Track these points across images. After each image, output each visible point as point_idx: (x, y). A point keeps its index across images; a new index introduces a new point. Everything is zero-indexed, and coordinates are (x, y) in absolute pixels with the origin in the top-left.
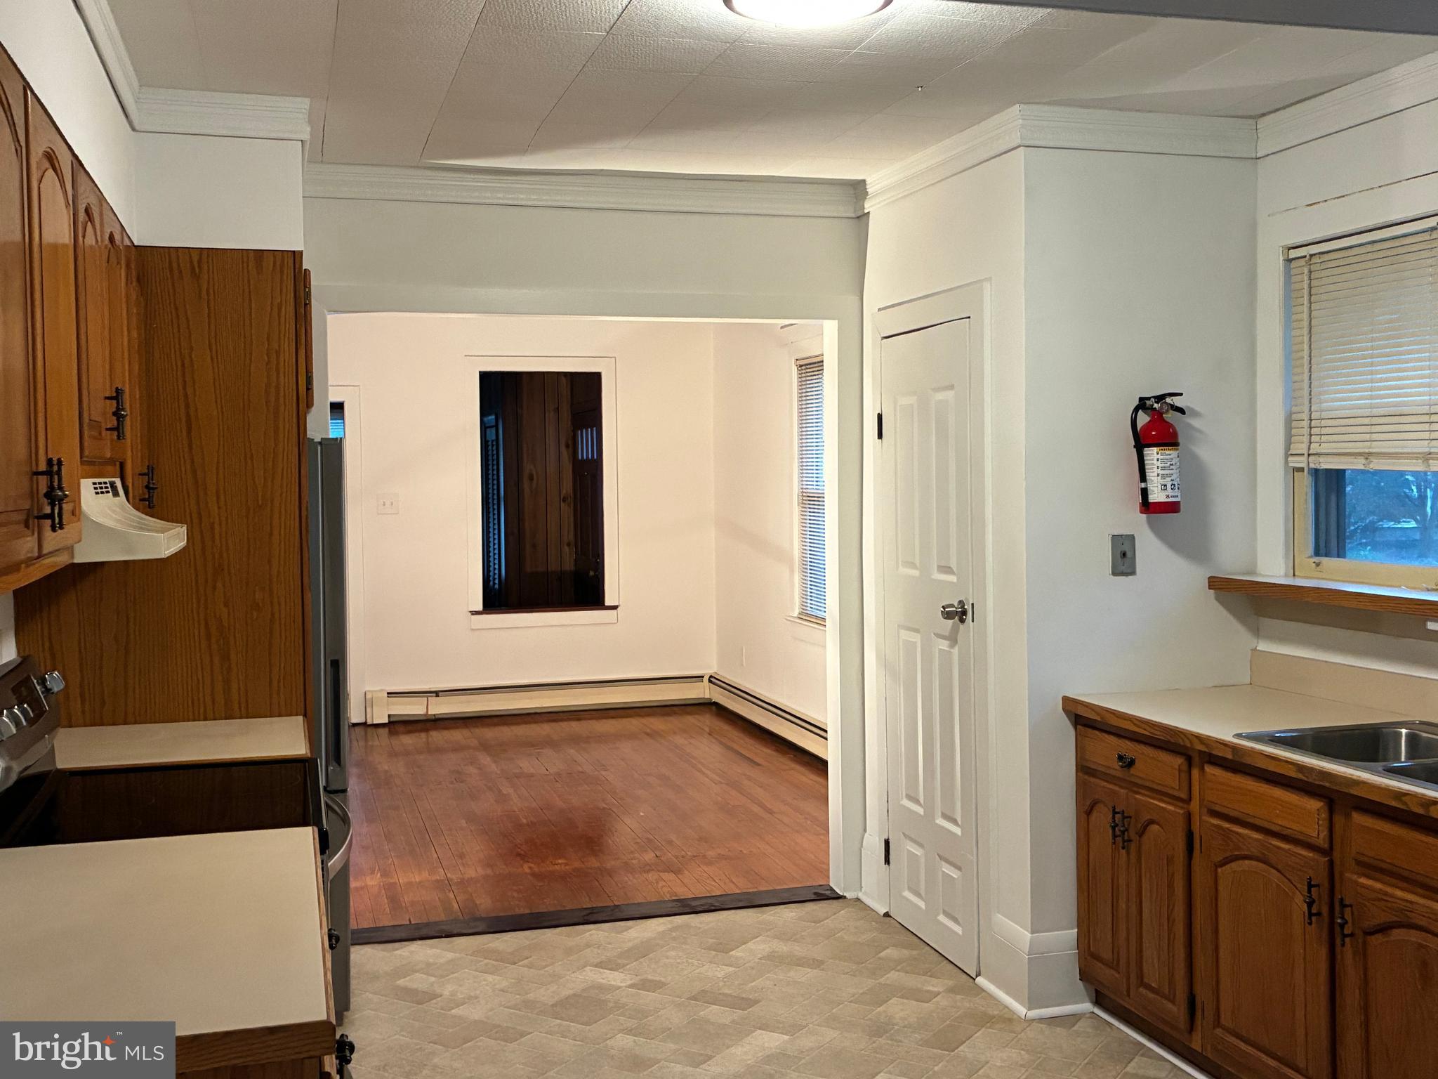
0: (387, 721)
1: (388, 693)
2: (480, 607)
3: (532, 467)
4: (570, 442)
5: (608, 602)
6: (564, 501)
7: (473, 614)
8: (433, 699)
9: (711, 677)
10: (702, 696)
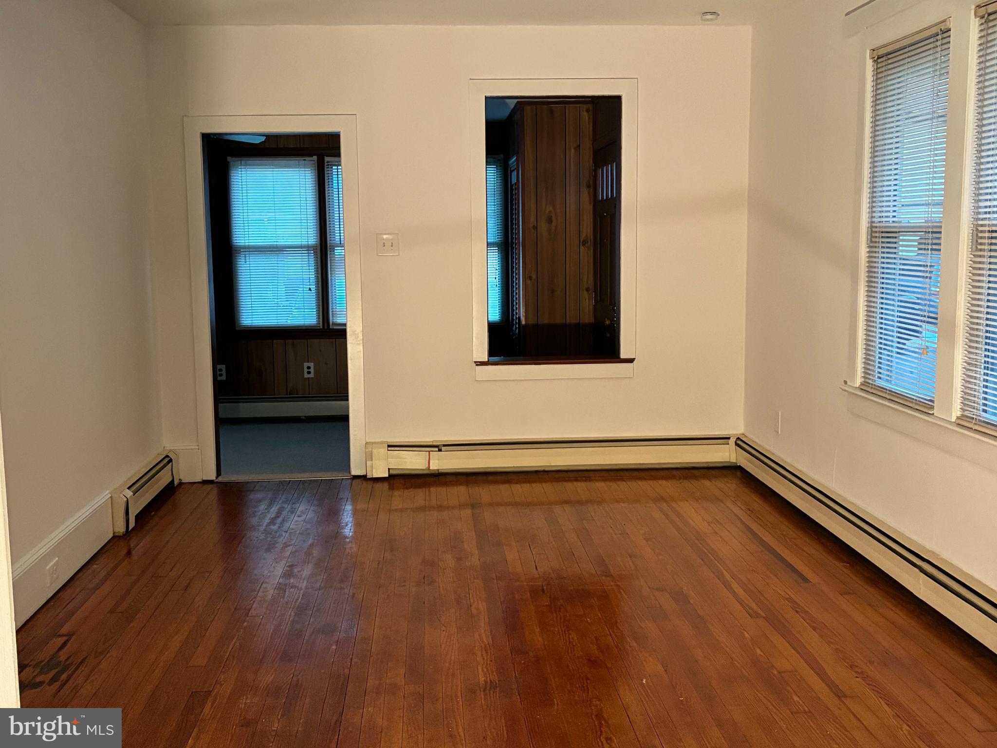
0: (387, 475)
1: (389, 446)
2: (485, 358)
3: (551, 209)
4: (591, 183)
5: (623, 356)
6: (583, 245)
7: (477, 365)
8: (435, 454)
9: (738, 438)
10: (728, 460)
